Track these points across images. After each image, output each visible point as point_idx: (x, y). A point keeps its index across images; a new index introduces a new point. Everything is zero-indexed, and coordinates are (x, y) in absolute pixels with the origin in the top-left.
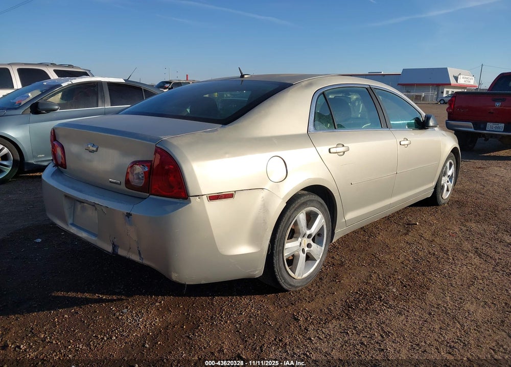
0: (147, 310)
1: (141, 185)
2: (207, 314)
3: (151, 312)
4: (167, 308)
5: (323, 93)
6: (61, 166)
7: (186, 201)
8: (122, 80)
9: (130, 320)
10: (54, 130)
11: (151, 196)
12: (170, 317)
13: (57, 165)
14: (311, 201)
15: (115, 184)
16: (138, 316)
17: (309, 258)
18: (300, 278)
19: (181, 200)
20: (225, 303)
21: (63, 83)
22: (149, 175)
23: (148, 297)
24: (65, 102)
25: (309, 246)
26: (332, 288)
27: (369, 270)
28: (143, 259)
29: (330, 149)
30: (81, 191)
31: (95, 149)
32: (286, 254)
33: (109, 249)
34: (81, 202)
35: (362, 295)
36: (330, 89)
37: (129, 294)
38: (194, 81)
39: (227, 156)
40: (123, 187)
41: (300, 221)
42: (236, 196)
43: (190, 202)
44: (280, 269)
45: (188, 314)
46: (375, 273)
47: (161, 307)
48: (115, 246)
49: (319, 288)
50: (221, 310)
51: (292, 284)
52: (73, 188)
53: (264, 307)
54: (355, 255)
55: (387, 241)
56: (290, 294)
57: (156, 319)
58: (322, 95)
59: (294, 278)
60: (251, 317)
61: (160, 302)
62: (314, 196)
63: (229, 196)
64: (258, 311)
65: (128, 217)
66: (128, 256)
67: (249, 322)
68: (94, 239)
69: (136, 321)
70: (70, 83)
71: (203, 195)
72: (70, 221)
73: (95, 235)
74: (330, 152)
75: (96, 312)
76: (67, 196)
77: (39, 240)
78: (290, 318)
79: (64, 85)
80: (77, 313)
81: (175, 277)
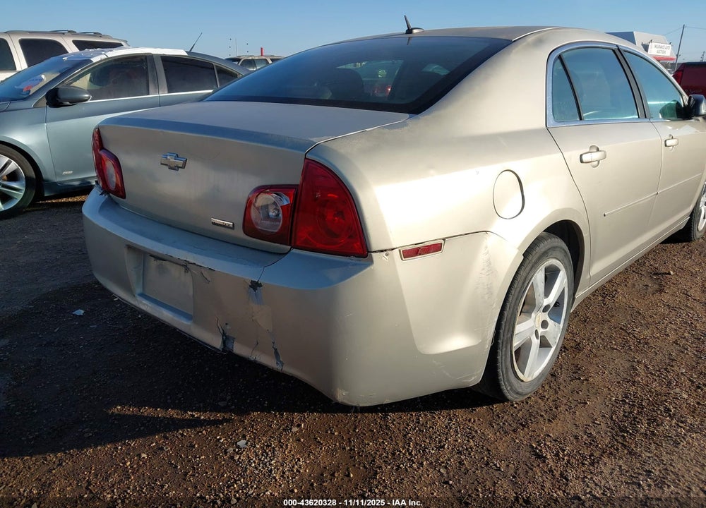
0: (280, 442)
1: (276, 231)
2: (385, 449)
3: (287, 445)
4: (312, 436)
5: (560, 57)
6: (115, 194)
7: (363, 261)
8: (182, 52)
9: (254, 462)
10: (99, 132)
11: (294, 251)
12: (322, 456)
13: (106, 190)
14: (554, 248)
15: (223, 228)
16: (268, 455)
17: (544, 344)
18: (530, 379)
19: (355, 258)
20: (408, 425)
21: (93, 57)
22: (291, 212)
23: (276, 416)
24: (98, 87)
25: (544, 324)
26: (578, 393)
27: (627, 358)
28: (282, 364)
29: (581, 156)
30: (158, 239)
31: (180, 163)
32: (516, 343)
33: (216, 342)
34: (158, 258)
35: (634, 405)
36: (567, 51)
37: (243, 411)
38: (273, 56)
39: (432, 172)
40: (239, 233)
41: (537, 284)
42: (445, 248)
43: (371, 262)
44: (507, 369)
45: (351, 450)
46: (639, 362)
47: (303, 436)
48: (226, 339)
49: (557, 393)
50: (407, 441)
51: (520, 390)
52: (142, 234)
53: (476, 432)
54: (593, 329)
55: (634, 303)
56: (512, 405)
57: (299, 460)
58: (559, 61)
59: (522, 381)
60: (459, 452)
61: (299, 426)
62: (556, 240)
63: (436, 248)
64: (468, 441)
65: (255, 289)
66: (252, 358)
67: (460, 463)
68: (185, 322)
69: (265, 464)
70: (104, 57)
71: (392, 249)
72: (139, 290)
73: (188, 317)
74: (582, 161)
75: (194, 446)
76: (131, 247)
77: (80, 312)
78: (528, 454)
79: (95, 60)
80: (162, 449)
81: (342, 396)
